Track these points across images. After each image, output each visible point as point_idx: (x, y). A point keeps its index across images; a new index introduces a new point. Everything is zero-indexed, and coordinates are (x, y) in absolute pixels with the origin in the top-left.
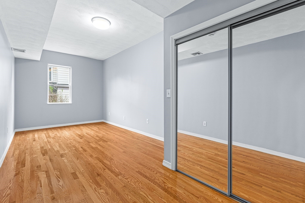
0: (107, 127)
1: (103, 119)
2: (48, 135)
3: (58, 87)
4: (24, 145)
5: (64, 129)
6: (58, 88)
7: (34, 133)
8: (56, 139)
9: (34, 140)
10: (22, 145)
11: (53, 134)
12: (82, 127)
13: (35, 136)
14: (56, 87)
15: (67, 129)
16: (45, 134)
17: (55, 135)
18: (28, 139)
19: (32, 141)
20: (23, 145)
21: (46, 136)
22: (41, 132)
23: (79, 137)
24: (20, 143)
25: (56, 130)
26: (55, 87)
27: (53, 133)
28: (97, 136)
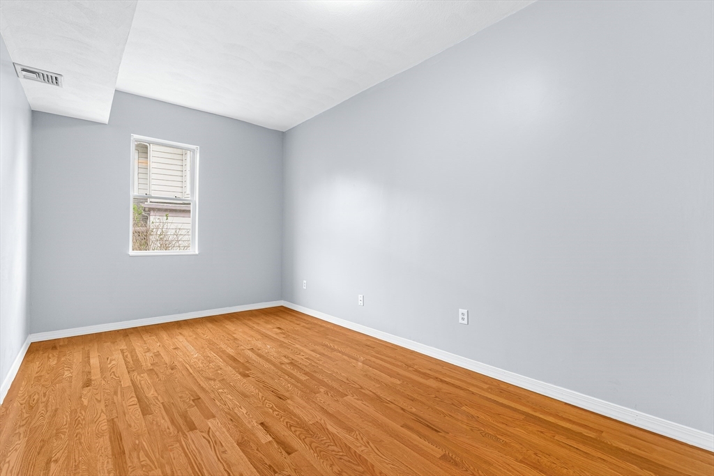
0: (303, 326)
1: (282, 297)
2: (132, 356)
3: (150, 209)
4: (49, 409)
5: (178, 331)
6: (152, 213)
7: (87, 349)
8: (161, 375)
9: (88, 384)
10: (41, 408)
11: (148, 354)
12: (231, 327)
13: (92, 361)
14: (147, 209)
15: (187, 332)
16: (122, 351)
17: (156, 360)
18: (67, 374)
19: (81, 384)
20: (46, 406)
21: (126, 363)
22: (109, 344)
23: (234, 368)
24: (36, 397)
25: (156, 335)
26: (144, 210)
27: (149, 350)
28: (291, 363)
